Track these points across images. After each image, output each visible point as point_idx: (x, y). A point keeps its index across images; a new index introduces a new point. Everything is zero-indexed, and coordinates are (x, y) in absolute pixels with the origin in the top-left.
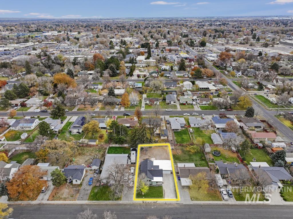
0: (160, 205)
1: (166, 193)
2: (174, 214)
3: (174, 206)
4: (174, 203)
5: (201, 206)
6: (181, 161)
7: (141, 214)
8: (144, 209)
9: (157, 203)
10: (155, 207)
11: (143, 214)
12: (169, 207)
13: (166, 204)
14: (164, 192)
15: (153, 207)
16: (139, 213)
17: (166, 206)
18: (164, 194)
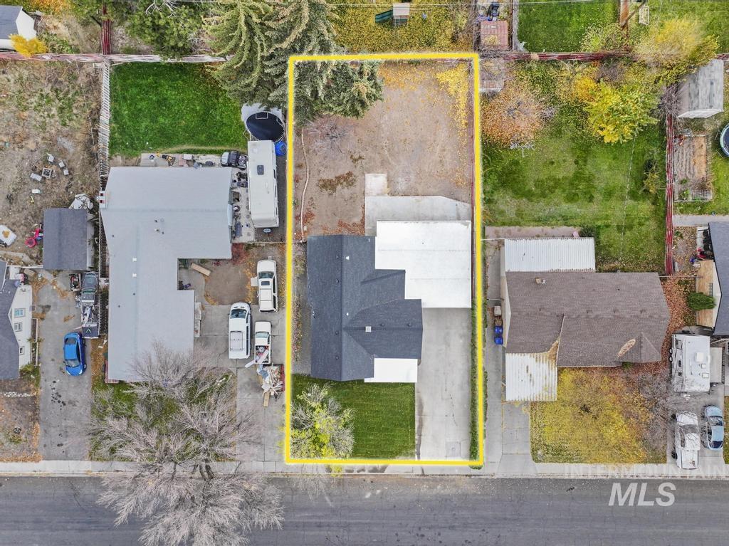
0: (402, 481)
1: (426, 423)
2: (452, 528)
3: (454, 490)
4: (457, 472)
5: (569, 485)
6: (523, 195)
7: (319, 526)
8: (331, 504)
9: (386, 472)
10: (378, 491)
11: (328, 526)
12: (434, 492)
13: (423, 475)
14: (421, 413)
15: (368, 495)
16: (314, 520)
17: (424, 489)
18: (421, 426)
